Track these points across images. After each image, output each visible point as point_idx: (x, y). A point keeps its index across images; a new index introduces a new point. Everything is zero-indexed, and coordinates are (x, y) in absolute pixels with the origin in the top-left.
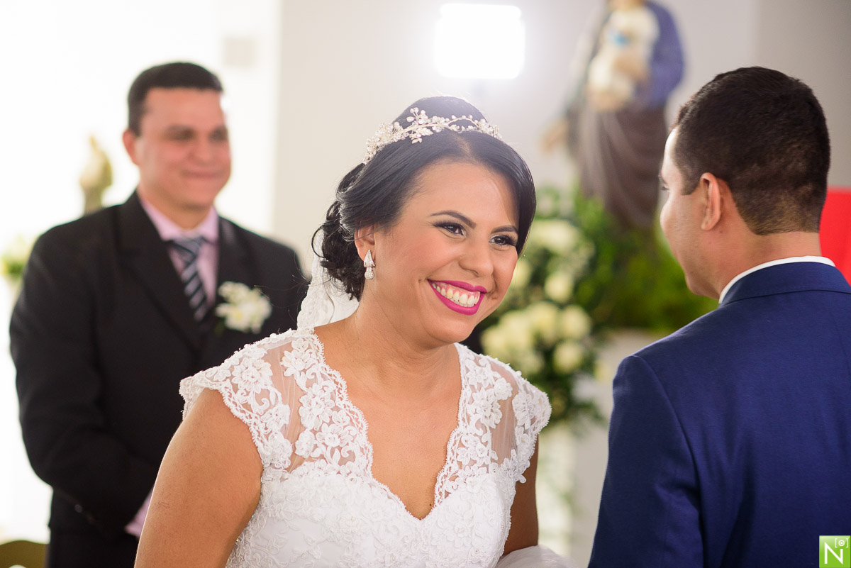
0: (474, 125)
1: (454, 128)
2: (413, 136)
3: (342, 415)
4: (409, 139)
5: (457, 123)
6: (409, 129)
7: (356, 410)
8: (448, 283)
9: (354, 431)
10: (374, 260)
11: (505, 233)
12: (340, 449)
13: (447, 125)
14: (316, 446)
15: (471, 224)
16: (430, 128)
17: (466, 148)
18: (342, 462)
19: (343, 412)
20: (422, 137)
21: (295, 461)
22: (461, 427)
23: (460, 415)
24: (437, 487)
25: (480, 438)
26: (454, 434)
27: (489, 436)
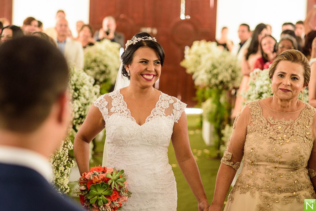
0: (148, 38)
1: (143, 40)
2: (134, 43)
3: (121, 104)
4: (133, 44)
5: (144, 38)
6: (133, 41)
7: (125, 102)
8: (145, 74)
9: (124, 107)
10: (129, 71)
11: (157, 61)
12: (120, 110)
13: (141, 39)
14: (115, 110)
15: (148, 61)
16: (137, 41)
17: (145, 44)
18: (121, 113)
19: (122, 103)
20: (136, 43)
21: (110, 113)
22: (156, 108)
23: (156, 105)
24: (146, 119)
25: (161, 110)
26: (154, 109)
27: (164, 110)
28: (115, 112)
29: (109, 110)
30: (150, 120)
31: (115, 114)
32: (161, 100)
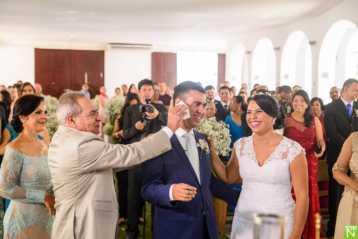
12: (248, 153)
14: (245, 152)
21: (241, 155)
22: (275, 152)
23: (276, 150)
24: (265, 162)
25: (279, 154)
26: (273, 153)
27: (281, 154)
28: (245, 154)
29: (241, 152)
30: (268, 162)
31: (244, 155)
32: (281, 145)
